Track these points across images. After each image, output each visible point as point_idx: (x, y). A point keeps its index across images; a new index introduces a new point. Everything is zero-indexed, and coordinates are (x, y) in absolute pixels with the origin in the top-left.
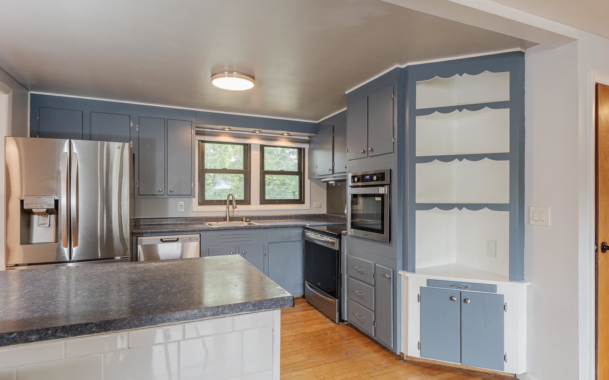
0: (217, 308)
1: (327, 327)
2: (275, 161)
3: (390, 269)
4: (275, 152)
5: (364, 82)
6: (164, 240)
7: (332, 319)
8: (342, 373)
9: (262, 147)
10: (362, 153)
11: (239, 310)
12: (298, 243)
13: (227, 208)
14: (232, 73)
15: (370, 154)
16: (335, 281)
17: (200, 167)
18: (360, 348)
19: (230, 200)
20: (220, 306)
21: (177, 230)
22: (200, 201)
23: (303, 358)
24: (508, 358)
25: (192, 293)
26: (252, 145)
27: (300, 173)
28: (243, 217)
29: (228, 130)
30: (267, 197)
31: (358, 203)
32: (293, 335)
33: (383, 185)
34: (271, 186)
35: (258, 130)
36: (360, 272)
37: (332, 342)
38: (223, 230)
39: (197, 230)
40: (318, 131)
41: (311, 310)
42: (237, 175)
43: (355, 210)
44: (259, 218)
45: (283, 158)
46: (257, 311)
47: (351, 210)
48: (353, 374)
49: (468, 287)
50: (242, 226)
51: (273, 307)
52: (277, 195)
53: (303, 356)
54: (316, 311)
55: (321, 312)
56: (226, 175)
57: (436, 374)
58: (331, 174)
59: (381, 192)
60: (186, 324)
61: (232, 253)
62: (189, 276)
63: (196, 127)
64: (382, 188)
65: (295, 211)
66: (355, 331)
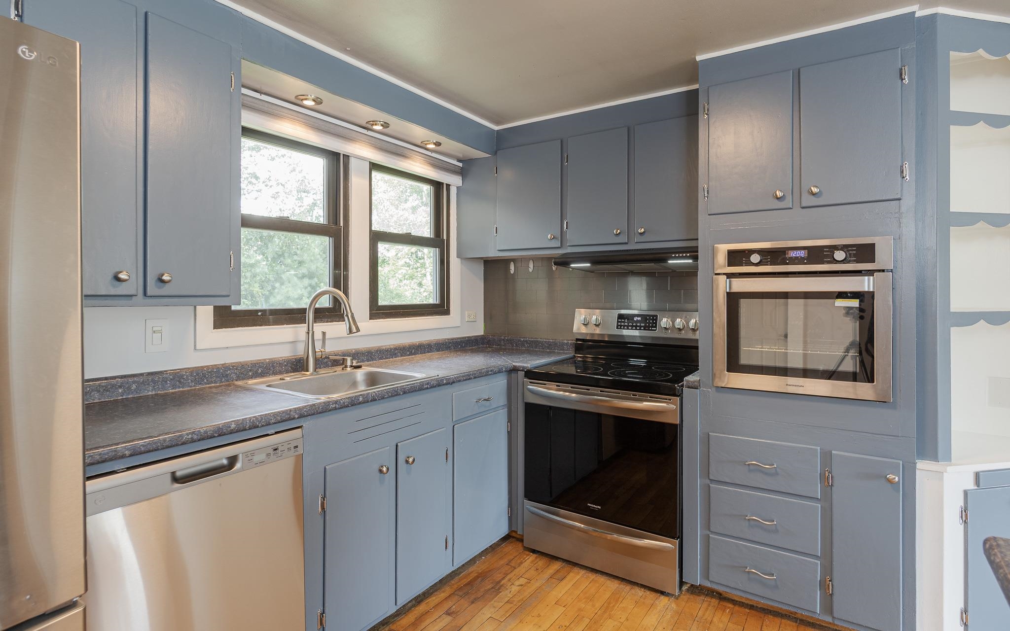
6: (178, 474)
10: (777, 197)
12: (501, 411)
13: (308, 331)
19: (316, 309)
26: (351, 159)
27: (441, 242)
28: (345, 355)
29: (312, 104)
38: (363, 403)
39: (296, 416)
40: (498, 150)
55: (594, 570)
59: (860, 288)
65: (436, 331)
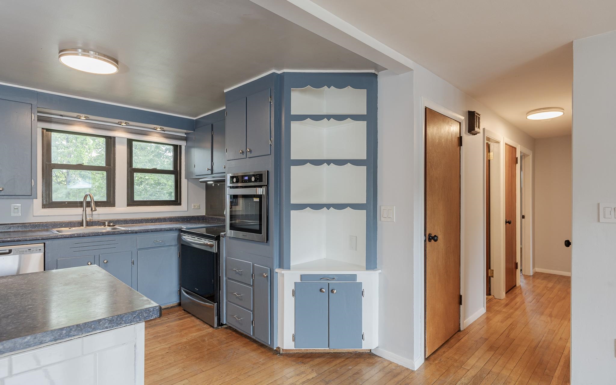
0: (60, 331)
1: (205, 333)
2: (147, 158)
3: (267, 268)
4: (149, 148)
5: (242, 83)
7: (211, 325)
8: (219, 379)
9: (130, 142)
10: (241, 153)
11: (92, 329)
12: (173, 248)
13: (83, 211)
14: (88, 52)
15: (249, 155)
16: (214, 284)
17: (45, 161)
18: (239, 349)
19: (87, 202)
20: (64, 328)
21: (9, 239)
22: (45, 203)
23: (177, 371)
24: (365, 337)
25: (24, 316)
26: (116, 139)
27: (176, 172)
28: (105, 221)
29: (85, 118)
30: (137, 198)
31: (239, 204)
32: (166, 348)
33: (261, 186)
34: (142, 186)
35: (124, 121)
36: (238, 273)
37: (210, 348)
38: (78, 237)
39: (40, 239)
40: (196, 128)
41: (188, 318)
42: (100, 172)
43: (234, 211)
44: (126, 222)
45: (158, 155)
46: (115, 328)
47: (230, 211)
48: (231, 377)
49: (334, 278)
50: (104, 231)
51: (135, 320)
52: (151, 195)
53: (177, 369)
54: (193, 318)
55: (198, 318)
56: (83, 172)
57: (309, 362)
58: (210, 174)
59: (259, 193)
60: (13, 357)
61: (89, 263)
62: (22, 297)
63: (38, 112)
64: (260, 188)
65: (170, 213)
66: (234, 333)
